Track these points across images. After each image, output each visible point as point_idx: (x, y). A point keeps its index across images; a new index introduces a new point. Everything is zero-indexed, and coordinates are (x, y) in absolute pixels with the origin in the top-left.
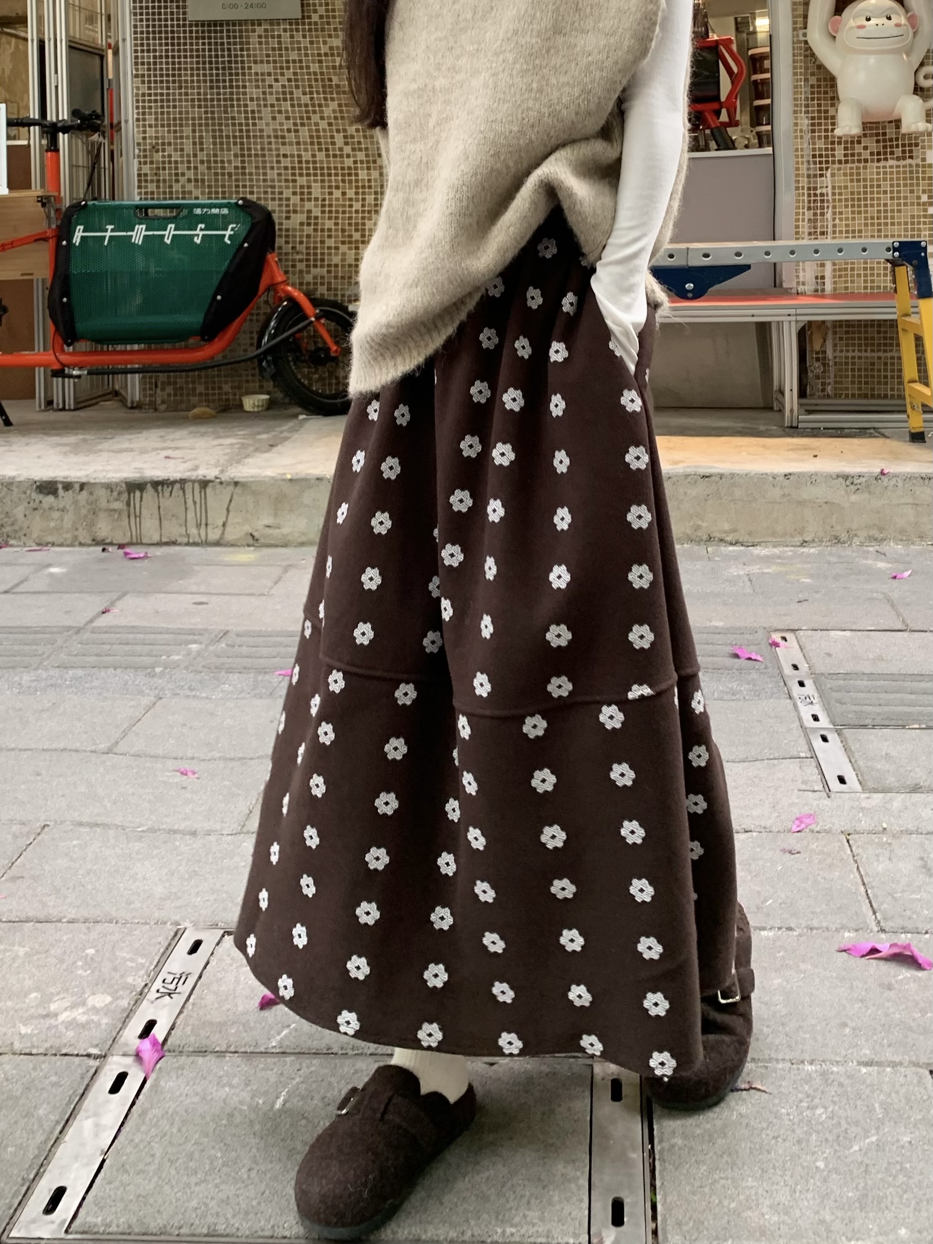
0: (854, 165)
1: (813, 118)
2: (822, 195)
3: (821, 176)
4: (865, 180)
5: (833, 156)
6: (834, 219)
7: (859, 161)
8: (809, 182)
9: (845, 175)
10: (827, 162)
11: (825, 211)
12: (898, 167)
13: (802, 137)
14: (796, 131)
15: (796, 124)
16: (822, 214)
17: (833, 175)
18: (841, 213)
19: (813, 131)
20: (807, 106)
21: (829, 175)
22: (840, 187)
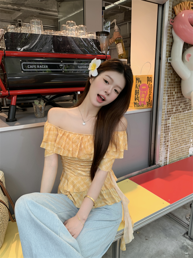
0: (177, 114)
1: (168, 96)
2: (168, 126)
3: (169, 119)
4: (180, 119)
5: (173, 111)
6: (171, 135)
7: (179, 112)
8: (165, 122)
9: (175, 118)
10: (171, 114)
11: (169, 132)
12: (187, 113)
13: (165, 104)
15: (164, 99)
16: (168, 134)
17: (172, 119)
18: (172, 133)
19: (168, 102)
20: (167, 91)
21: (171, 119)
22: (173, 123)
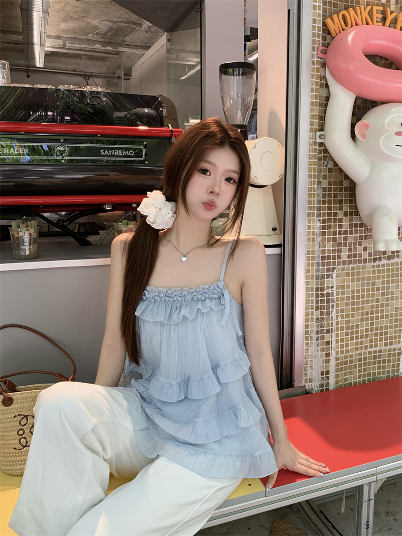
0: (355, 266)
1: (324, 221)
2: (328, 295)
3: (328, 276)
4: (363, 279)
5: (339, 257)
6: (337, 317)
7: (359, 262)
8: (317, 283)
10: (334, 263)
13: (313, 240)
14: (309, 233)
15: (309, 227)
17: (338, 276)
18: (342, 311)
20: (319, 209)
21: (334, 276)
22: (343, 287)
